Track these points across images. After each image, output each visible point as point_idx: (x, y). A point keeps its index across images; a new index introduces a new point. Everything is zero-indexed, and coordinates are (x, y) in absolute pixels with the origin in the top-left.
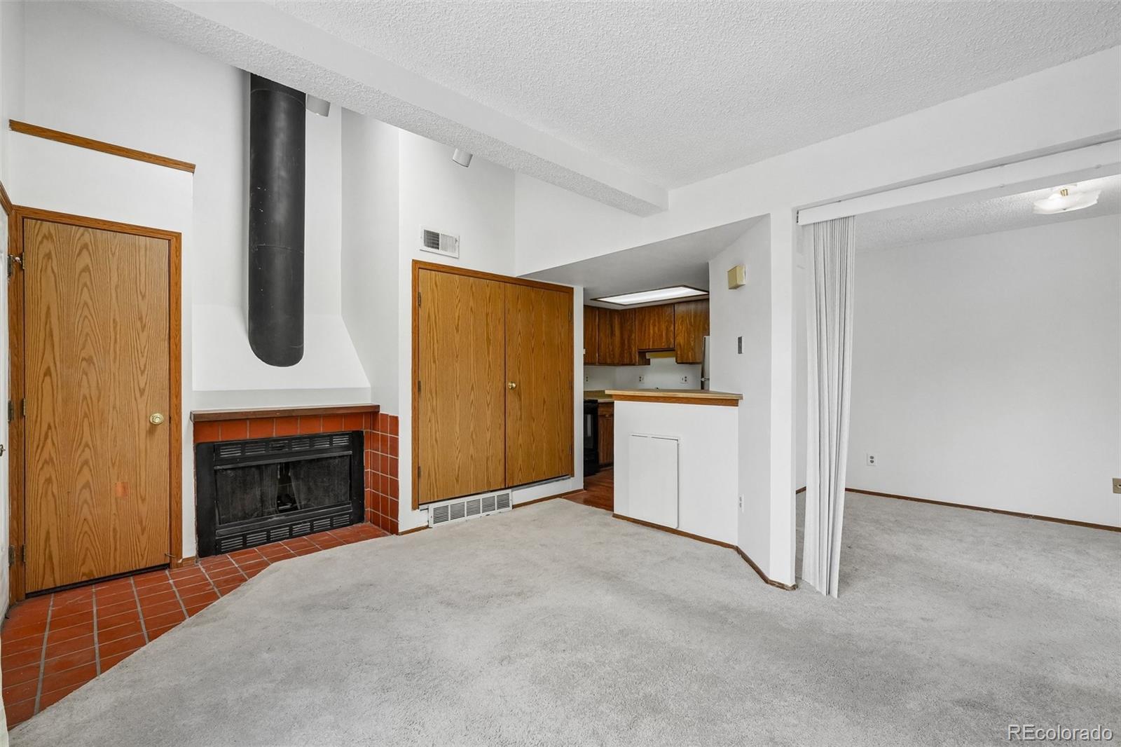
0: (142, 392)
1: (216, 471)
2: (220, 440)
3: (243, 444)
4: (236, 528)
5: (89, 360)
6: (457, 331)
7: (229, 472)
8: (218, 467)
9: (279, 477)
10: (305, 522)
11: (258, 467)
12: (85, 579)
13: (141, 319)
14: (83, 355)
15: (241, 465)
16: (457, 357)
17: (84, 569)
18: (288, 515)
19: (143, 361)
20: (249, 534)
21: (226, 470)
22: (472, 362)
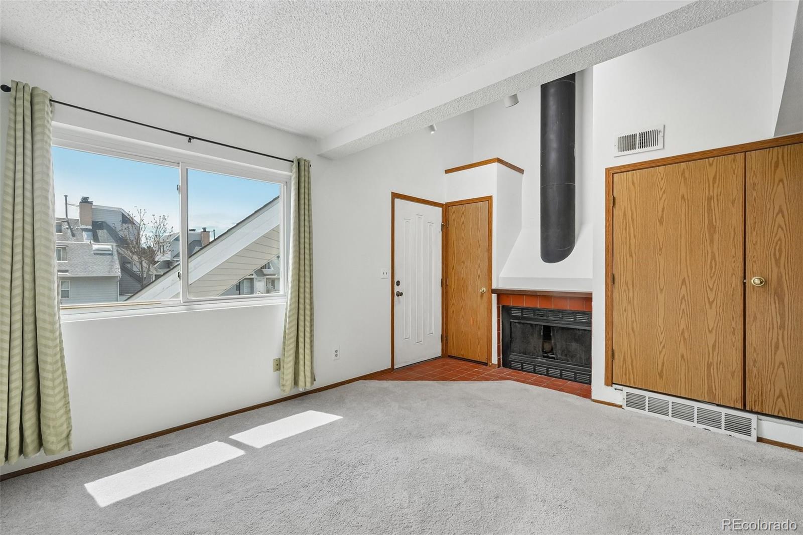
0: (479, 276)
1: (511, 322)
2: (512, 305)
3: (522, 309)
4: (520, 358)
5: (463, 262)
6: (661, 222)
7: (517, 324)
8: (512, 320)
9: (542, 334)
10: (556, 369)
11: (531, 325)
12: (462, 357)
13: (479, 242)
14: (462, 260)
15: (522, 321)
16: (661, 249)
17: (462, 353)
18: (547, 360)
19: (479, 262)
20: (525, 363)
21: (516, 322)
22: (683, 254)
